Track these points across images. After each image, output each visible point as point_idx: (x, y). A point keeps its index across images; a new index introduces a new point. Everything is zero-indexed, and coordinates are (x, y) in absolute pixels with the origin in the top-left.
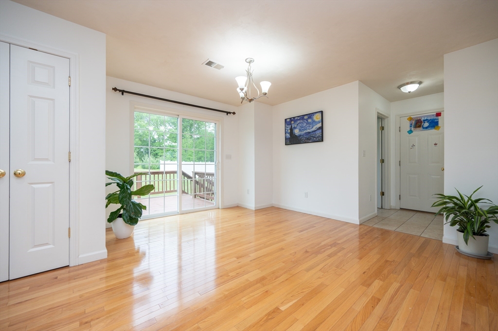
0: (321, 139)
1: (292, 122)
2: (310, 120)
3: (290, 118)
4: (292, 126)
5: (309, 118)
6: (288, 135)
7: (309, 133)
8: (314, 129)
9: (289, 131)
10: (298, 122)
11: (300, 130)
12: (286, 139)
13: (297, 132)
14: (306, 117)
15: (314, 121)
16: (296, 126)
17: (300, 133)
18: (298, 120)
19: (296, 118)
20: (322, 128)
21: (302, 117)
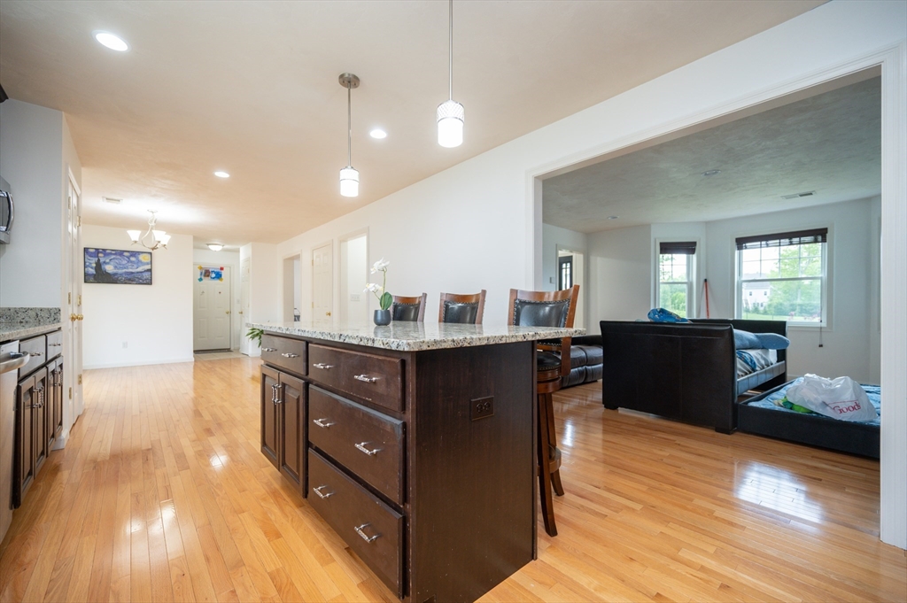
0: (149, 282)
1: (100, 255)
2: (133, 259)
3: (96, 249)
4: (99, 260)
5: (131, 256)
6: (92, 271)
7: (132, 273)
8: (140, 269)
9: (94, 265)
10: (113, 257)
11: (115, 267)
12: (86, 274)
13: (109, 268)
14: (126, 254)
15: (139, 261)
16: (108, 261)
17: (115, 271)
18: (111, 254)
19: (108, 251)
20: (150, 270)
21: (121, 253)
